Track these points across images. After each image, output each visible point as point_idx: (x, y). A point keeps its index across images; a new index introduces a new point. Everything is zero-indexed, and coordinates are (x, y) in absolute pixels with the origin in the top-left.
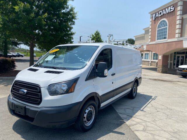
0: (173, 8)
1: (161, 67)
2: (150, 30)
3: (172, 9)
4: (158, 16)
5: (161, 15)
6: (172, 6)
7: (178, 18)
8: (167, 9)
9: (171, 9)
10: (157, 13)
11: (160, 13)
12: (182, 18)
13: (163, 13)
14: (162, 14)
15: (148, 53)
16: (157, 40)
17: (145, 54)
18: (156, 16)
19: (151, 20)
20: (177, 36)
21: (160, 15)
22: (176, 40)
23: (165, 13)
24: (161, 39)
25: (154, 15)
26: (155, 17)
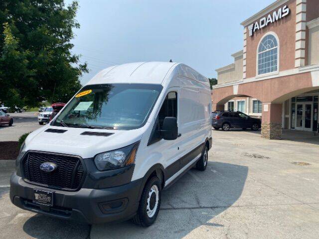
0: (287, 10)
1: (269, 126)
2: (245, 56)
3: (286, 12)
4: (258, 27)
5: (264, 25)
6: (285, 7)
7: (299, 27)
8: (275, 13)
9: (284, 11)
10: (257, 23)
11: (263, 23)
12: (307, 27)
13: (268, 21)
14: (266, 24)
15: (244, 101)
16: (259, 73)
17: (238, 102)
18: (255, 28)
19: (245, 36)
20: (298, 63)
21: (261, 27)
22: (296, 71)
23: (271, 22)
24: (265, 72)
25: (250, 27)
26: (253, 30)
